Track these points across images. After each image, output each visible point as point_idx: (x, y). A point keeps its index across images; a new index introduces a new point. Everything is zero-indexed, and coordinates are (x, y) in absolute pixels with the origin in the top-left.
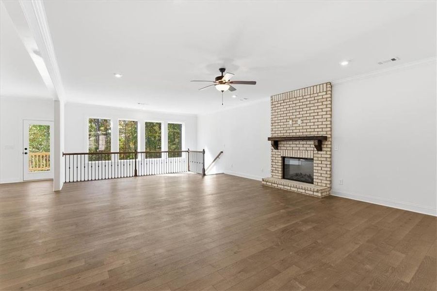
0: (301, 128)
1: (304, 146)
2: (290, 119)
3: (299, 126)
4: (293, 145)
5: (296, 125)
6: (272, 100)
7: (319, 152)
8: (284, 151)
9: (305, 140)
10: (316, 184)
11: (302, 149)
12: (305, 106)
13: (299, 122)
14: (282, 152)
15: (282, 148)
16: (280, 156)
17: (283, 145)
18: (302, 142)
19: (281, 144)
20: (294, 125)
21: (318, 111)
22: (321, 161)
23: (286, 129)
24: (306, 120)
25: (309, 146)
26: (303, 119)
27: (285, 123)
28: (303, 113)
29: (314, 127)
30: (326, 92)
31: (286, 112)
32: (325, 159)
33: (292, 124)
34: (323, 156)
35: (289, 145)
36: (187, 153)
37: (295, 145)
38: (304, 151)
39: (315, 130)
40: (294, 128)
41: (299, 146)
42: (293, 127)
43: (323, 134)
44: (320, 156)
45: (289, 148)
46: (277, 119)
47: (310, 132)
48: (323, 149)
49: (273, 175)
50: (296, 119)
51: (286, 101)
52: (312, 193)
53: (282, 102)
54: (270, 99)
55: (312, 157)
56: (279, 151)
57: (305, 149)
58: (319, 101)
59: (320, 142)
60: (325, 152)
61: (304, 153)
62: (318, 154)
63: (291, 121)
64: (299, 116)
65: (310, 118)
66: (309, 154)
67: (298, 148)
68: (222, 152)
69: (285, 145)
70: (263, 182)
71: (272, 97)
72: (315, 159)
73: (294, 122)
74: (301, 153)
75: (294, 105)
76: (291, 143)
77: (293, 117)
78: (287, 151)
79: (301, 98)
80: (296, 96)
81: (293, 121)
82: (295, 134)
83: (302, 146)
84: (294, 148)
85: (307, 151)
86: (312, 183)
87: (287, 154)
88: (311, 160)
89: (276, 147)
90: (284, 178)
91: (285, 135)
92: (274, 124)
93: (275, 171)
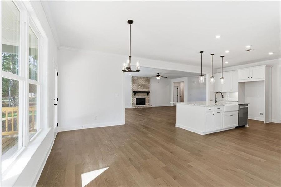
7: (147, 96)
12: (144, 83)
13: (142, 87)
16: (136, 98)
18: (143, 93)
21: (147, 84)
23: (138, 89)
27: (137, 87)
29: (146, 89)
30: (149, 80)
31: (138, 83)
43: (148, 91)
49: (132, 105)
52: (148, 107)
53: (137, 79)
58: (147, 82)
59: (148, 93)
64: (142, 85)
65: (145, 86)
67: (142, 95)
69: (137, 94)
71: (132, 77)
75: (141, 81)
79: (143, 80)
80: (141, 79)
84: (140, 95)
86: (145, 105)
87: (138, 97)
88: (145, 98)
89: (135, 95)
90: (136, 105)
91: (138, 91)
92: (133, 87)
93: (134, 103)
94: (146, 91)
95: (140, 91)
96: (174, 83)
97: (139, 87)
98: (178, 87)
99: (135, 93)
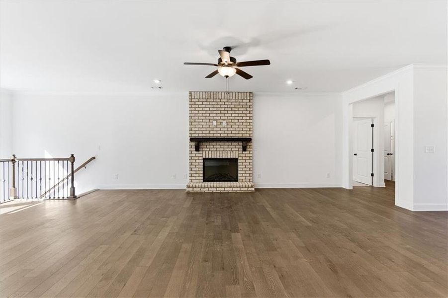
0: (226, 129)
1: (229, 147)
3: (224, 128)
4: (217, 147)
5: (221, 126)
6: (191, 96)
7: (243, 152)
8: (207, 152)
9: (230, 141)
10: (241, 181)
11: (227, 149)
12: (230, 109)
13: (224, 123)
14: (204, 154)
15: (204, 149)
16: (202, 158)
17: (205, 147)
18: (226, 143)
19: (203, 145)
20: (218, 126)
21: (242, 115)
22: (246, 160)
23: (209, 129)
24: (231, 122)
25: (234, 147)
26: (228, 121)
27: (207, 124)
28: (227, 115)
29: (238, 129)
30: (249, 100)
31: (209, 112)
32: (248, 158)
33: (217, 125)
34: (246, 155)
35: (212, 147)
36: (11, 163)
37: (219, 146)
38: (229, 152)
39: (240, 132)
40: (219, 129)
41: (224, 147)
42: (217, 128)
43: (247, 136)
44: (244, 155)
45: (213, 149)
46: (197, 118)
47: (235, 134)
48: (247, 149)
49: (192, 180)
50: (221, 121)
51: (209, 100)
52: (246, 189)
53: (205, 100)
54: (188, 94)
55: (237, 157)
56: (200, 152)
57: (230, 149)
58: (243, 106)
59: (245, 142)
60: (248, 152)
61: (229, 154)
62: (242, 154)
64: (224, 118)
65: (235, 121)
66: (234, 154)
67: (223, 149)
68: (94, 158)
69: (208, 147)
70: (188, 189)
71: (190, 93)
72: (240, 158)
73: (219, 123)
74: (226, 154)
75: (219, 106)
76: (215, 144)
77: (217, 118)
78: (210, 152)
79: (226, 100)
80: (220, 98)
81: (217, 122)
82: (219, 135)
83: (227, 147)
84: (218, 149)
85: (233, 151)
86: (237, 180)
87: (210, 155)
88: (236, 160)
89: (197, 149)
90: (205, 180)
91: (208, 136)
92: (193, 124)
93: (195, 175)
94: (240, 136)
95: (216, 136)
96: (355, 104)
97: (215, 123)
98: (372, 119)
99: (198, 143)
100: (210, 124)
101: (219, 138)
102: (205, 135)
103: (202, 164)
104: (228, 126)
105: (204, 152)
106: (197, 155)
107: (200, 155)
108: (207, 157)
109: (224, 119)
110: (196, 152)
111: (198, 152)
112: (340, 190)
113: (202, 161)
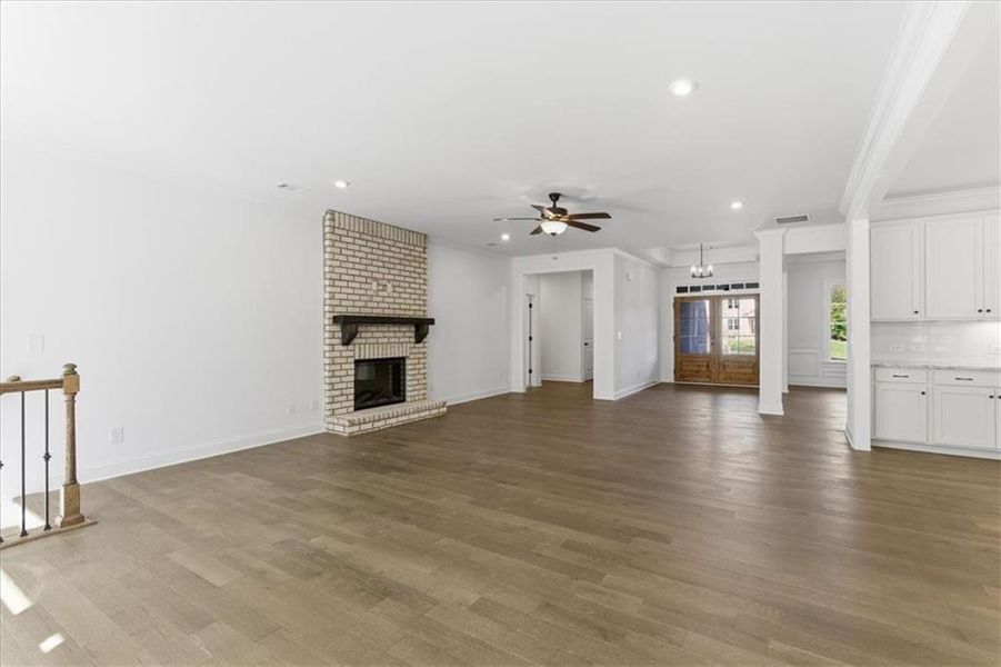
0: (392, 300)
1: (396, 334)
2: (375, 279)
3: (389, 297)
4: (379, 335)
5: (385, 294)
6: (334, 220)
7: (417, 345)
8: (361, 347)
10: (412, 399)
11: (393, 340)
13: (389, 286)
14: (357, 350)
15: (357, 340)
16: (352, 360)
17: (359, 335)
18: (392, 328)
20: (380, 293)
22: (419, 359)
24: (400, 286)
25: (403, 335)
26: (394, 283)
27: (362, 286)
28: (394, 272)
29: (409, 302)
31: (366, 261)
32: (422, 356)
33: (378, 291)
34: (420, 351)
35: (370, 335)
37: (382, 334)
38: (396, 345)
39: (411, 307)
40: (381, 299)
41: (389, 335)
42: (378, 296)
44: (417, 351)
45: (371, 341)
46: (344, 271)
47: (405, 309)
49: (333, 410)
50: (385, 282)
55: (405, 355)
56: (350, 347)
57: (398, 340)
60: (424, 345)
61: (396, 350)
62: (415, 348)
63: (375, 284)
65: (404, 284)
66: (401, 349)
67: (386, 340)
69: (363, 335)
72: (408, 357)
73: (381, 288)
74: (392, 350)
75: (381, 252)
76: (376, 329)
77: (377, 275)
78: (367, 346)
81: (378, 284)
82: (381, 311)
83: (393, 335)
84: (380, 340)
85: (401, 343)
86: (403, 399)
87: (368, 353)
88: (403, 360)
89: (346, 341)
90: (355, 408)
91: (366, 312)
92: (337, 283)
93: (340, 399)
94: (410, 314)
95: (376, 312)
100: (367, 286)
101: (380, 318)
102: (357, 310)
103: (353, 372)
104: (395, 295)
105: (357, 346)
106: (344, 354)
107: (348, 354)
108: (362, 357)
109: (389, 280)
110: (341, 348)
111: (345, 348)
112: (507, 397)
113: (353, 366)
